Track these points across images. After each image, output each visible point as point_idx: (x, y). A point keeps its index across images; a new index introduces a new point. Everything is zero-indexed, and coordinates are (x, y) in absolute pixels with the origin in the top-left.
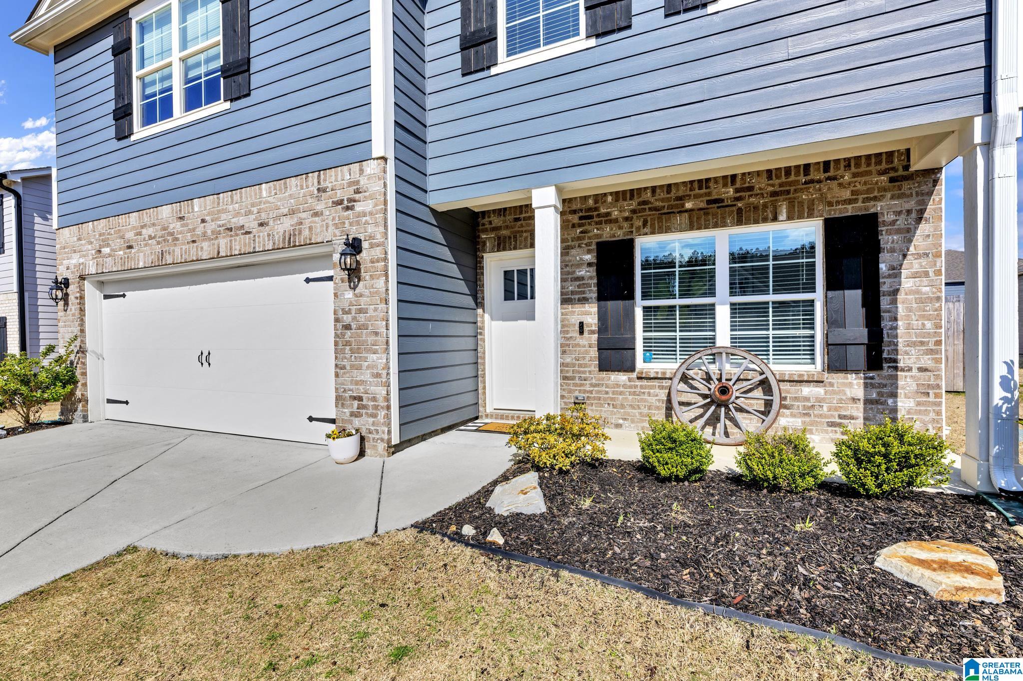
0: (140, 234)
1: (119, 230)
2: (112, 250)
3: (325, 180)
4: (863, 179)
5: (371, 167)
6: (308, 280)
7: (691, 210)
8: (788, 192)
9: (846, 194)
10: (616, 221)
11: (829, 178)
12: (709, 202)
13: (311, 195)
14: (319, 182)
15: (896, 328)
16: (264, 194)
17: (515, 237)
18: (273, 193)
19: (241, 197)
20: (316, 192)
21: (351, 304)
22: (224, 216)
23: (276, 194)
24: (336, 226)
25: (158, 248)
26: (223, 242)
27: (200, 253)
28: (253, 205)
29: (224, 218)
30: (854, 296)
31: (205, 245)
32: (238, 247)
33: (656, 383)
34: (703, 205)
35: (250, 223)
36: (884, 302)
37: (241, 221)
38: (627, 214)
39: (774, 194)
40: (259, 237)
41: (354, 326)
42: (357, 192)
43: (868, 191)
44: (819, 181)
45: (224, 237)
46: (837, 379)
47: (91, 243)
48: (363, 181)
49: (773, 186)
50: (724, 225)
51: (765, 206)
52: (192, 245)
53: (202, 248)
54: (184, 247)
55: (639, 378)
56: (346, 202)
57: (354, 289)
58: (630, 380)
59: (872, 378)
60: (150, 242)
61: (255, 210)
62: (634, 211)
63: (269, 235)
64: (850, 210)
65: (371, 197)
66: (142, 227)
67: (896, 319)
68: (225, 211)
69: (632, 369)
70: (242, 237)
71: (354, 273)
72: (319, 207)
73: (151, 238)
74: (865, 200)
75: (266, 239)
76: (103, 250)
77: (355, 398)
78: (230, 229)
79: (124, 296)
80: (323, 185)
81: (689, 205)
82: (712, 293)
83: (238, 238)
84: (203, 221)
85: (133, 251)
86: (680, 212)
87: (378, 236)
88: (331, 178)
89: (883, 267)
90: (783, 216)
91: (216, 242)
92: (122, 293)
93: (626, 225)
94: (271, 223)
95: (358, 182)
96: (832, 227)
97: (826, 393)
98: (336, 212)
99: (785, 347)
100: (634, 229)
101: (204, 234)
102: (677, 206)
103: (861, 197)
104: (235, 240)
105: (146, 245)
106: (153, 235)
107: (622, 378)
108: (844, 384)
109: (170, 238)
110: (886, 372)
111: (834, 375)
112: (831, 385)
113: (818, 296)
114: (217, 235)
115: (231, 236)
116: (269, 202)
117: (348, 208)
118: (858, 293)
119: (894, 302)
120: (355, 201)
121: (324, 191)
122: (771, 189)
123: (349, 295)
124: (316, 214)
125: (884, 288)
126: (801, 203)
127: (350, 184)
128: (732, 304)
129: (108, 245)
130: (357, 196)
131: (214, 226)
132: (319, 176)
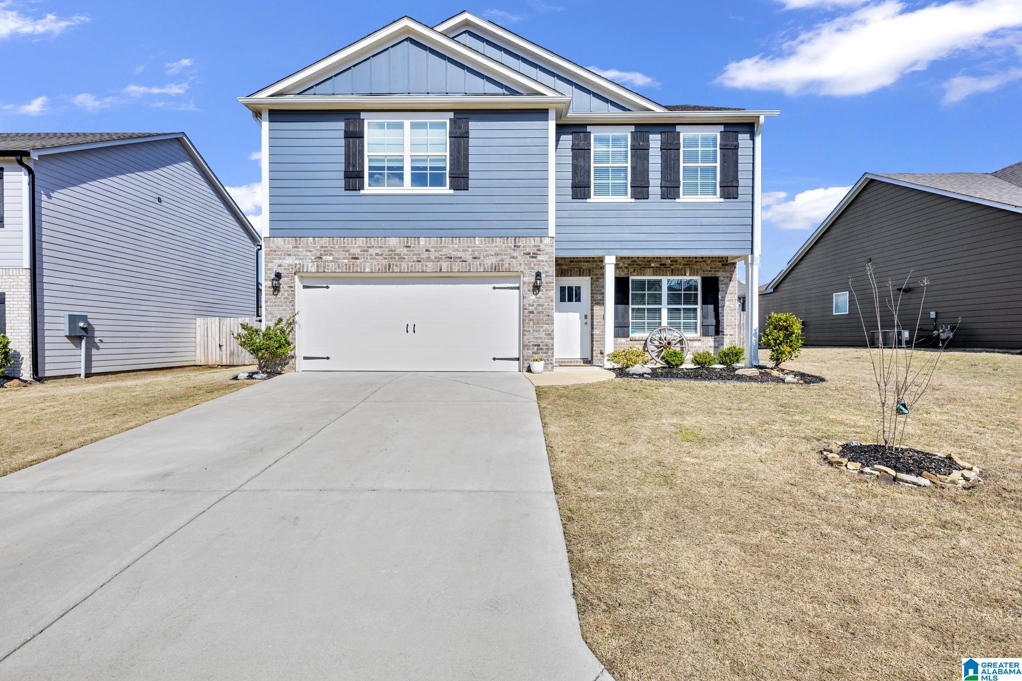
0: (367, 251)
1: (344, 247)
2: (334, 258)
3: (519, 242)
4: (714, 263)
5: (546, 241)
6: (494, 288)
7: (653, 267)
8: (690, 265)
9: (709, 268)
10: (621, 268)
11: (703, 261)
12: (661, 265)
13: (510, 247)
14: (515, 242)
15: (723, 320)
16: (477, 242)
17: (571, 270)
18: (484, 243)
19: (460, 242)
20: (513, 247)
21: (534, 302)
22: (445, 250)
23: (486, 244)
24: (526, 265)
25: (385, 262)
26: (445, 265)
27: (425, 268)
28: (468, 247)
29: (445, 251)
30: (711, 307)
31: (430, 264)
32: (457, 268)
33: (638, 342)
34: (658, 266)
35: (467, 256)
36: (720, 309)
37: (459, 254)
38: (626, 265)
39: (685, 265)
40: (473, 264)
41: (535, 312)
42: (539, 250)
43: (716, 268)
44: (700, 262)
45: (445, 262)
46: (705, 339)
47: (311, 251)
48: (542, 247)
49: (684, 261)
50: (667, 275)
51: (682, 269)
52: (417, 263)
53: (426, 266)
54: (410, 264)
55: (631, 340)
56: (532, 254)
57: (536, 295)
58: (627, 341)
59: (716, 338)
60: (376, 257)
61: (470, 250)
62: (629, 265)
63: (480, 264)
64: (710, 275)
65: (547, 254)
66: (370, 247)
67: (723, 316)
68: (445, 247)
69: (628, 336)
70: (460, 263)
71: (536, 288)
72: (515, 255)
73: (377, 254)
74: (715, 271)
75: (479, 266)
76: (324, 257)
77: (535, 345)
78: (451, 258)
79: (327, 287)
80: (517, 244)
81: (653, 265)
82: (660, 304)
83: (457, 263)
84: (427, 250)
85: (358, 261)
86: (649, 267)
87: (551, 272)
88: (521, 242)
89: (720, 296)
90: (688, 274)
91: (439, 263)
92: (325, 286)
93: (626, 270)
94: (482, 258)
95: (539, 246)
96: (704, 280)
97: (702, 344)
98: (526, 258)
99: (687, 327)
100: (629, 273)
101: (429, 258)
102: (648, 265)
103: (713, 270)
104: (455, 264)
105: (372, 259)
106: (380, 253)
107: (623, 340)
108: (707, 341)
109: (397, 257)
110: (720, 336)
111: (704, 337)
112: (703, 341)
113: (699, 307)
114: (438, 259)
115: (451, 261)
116: (480, 247)
117: (533, 257)
118: (713, 306)
119: (723, 310)
120: (537, 254)
121: (519, 247)
122: (684, 262)
123: (533, 297)
124: (513, 258)
125: (720, 305)
126: (694, 269)
127: (534, 246)
128: (668, 309)
129: (331, 255)
130: (539, 252)
131: (437, 254)
132: (515, 240)
